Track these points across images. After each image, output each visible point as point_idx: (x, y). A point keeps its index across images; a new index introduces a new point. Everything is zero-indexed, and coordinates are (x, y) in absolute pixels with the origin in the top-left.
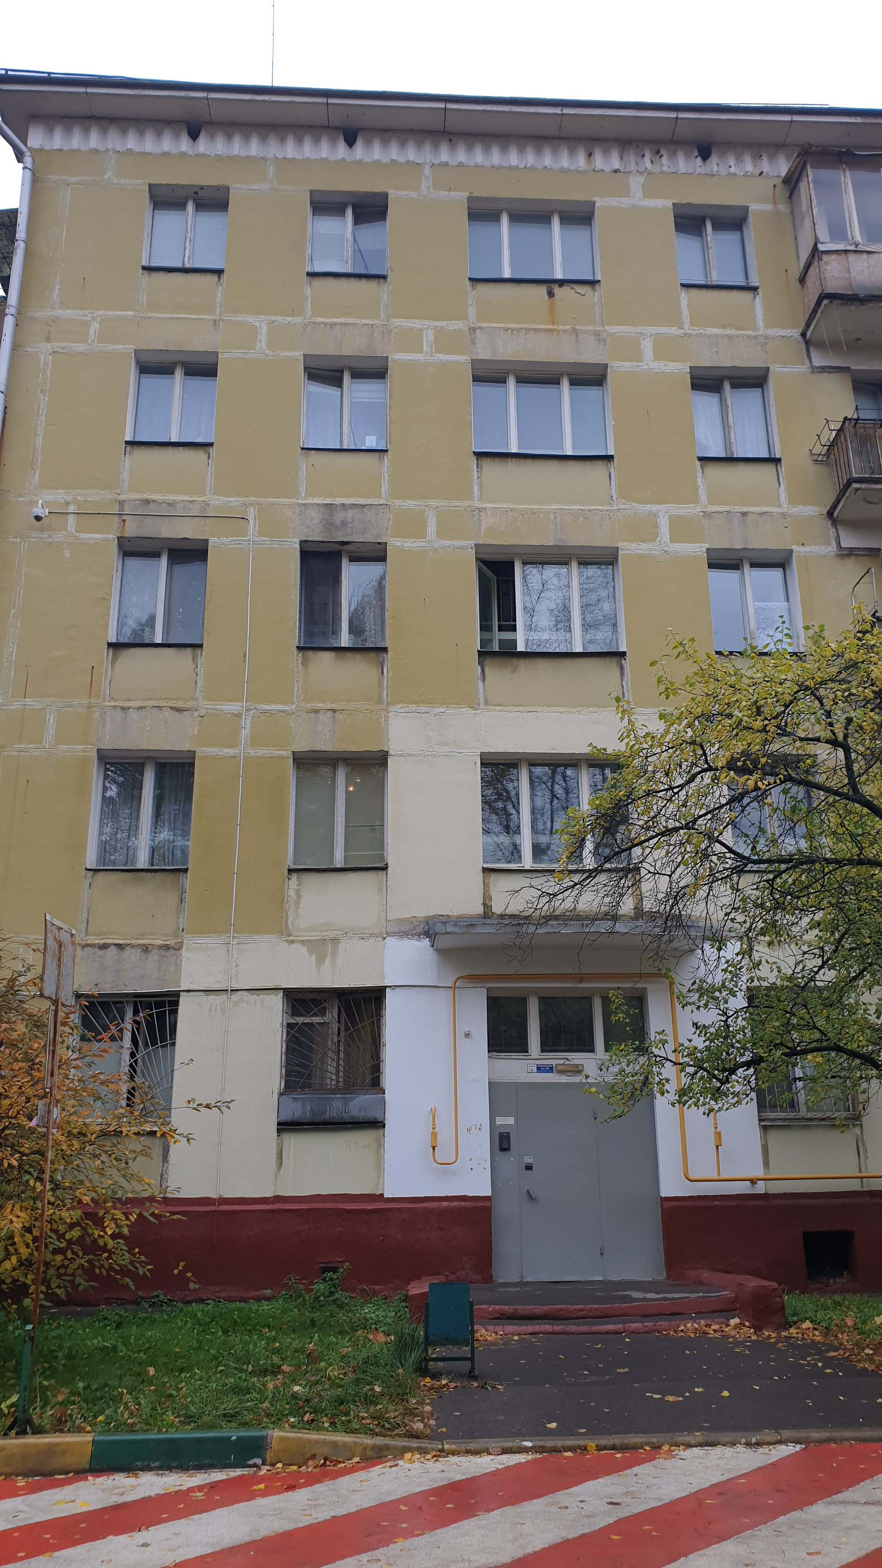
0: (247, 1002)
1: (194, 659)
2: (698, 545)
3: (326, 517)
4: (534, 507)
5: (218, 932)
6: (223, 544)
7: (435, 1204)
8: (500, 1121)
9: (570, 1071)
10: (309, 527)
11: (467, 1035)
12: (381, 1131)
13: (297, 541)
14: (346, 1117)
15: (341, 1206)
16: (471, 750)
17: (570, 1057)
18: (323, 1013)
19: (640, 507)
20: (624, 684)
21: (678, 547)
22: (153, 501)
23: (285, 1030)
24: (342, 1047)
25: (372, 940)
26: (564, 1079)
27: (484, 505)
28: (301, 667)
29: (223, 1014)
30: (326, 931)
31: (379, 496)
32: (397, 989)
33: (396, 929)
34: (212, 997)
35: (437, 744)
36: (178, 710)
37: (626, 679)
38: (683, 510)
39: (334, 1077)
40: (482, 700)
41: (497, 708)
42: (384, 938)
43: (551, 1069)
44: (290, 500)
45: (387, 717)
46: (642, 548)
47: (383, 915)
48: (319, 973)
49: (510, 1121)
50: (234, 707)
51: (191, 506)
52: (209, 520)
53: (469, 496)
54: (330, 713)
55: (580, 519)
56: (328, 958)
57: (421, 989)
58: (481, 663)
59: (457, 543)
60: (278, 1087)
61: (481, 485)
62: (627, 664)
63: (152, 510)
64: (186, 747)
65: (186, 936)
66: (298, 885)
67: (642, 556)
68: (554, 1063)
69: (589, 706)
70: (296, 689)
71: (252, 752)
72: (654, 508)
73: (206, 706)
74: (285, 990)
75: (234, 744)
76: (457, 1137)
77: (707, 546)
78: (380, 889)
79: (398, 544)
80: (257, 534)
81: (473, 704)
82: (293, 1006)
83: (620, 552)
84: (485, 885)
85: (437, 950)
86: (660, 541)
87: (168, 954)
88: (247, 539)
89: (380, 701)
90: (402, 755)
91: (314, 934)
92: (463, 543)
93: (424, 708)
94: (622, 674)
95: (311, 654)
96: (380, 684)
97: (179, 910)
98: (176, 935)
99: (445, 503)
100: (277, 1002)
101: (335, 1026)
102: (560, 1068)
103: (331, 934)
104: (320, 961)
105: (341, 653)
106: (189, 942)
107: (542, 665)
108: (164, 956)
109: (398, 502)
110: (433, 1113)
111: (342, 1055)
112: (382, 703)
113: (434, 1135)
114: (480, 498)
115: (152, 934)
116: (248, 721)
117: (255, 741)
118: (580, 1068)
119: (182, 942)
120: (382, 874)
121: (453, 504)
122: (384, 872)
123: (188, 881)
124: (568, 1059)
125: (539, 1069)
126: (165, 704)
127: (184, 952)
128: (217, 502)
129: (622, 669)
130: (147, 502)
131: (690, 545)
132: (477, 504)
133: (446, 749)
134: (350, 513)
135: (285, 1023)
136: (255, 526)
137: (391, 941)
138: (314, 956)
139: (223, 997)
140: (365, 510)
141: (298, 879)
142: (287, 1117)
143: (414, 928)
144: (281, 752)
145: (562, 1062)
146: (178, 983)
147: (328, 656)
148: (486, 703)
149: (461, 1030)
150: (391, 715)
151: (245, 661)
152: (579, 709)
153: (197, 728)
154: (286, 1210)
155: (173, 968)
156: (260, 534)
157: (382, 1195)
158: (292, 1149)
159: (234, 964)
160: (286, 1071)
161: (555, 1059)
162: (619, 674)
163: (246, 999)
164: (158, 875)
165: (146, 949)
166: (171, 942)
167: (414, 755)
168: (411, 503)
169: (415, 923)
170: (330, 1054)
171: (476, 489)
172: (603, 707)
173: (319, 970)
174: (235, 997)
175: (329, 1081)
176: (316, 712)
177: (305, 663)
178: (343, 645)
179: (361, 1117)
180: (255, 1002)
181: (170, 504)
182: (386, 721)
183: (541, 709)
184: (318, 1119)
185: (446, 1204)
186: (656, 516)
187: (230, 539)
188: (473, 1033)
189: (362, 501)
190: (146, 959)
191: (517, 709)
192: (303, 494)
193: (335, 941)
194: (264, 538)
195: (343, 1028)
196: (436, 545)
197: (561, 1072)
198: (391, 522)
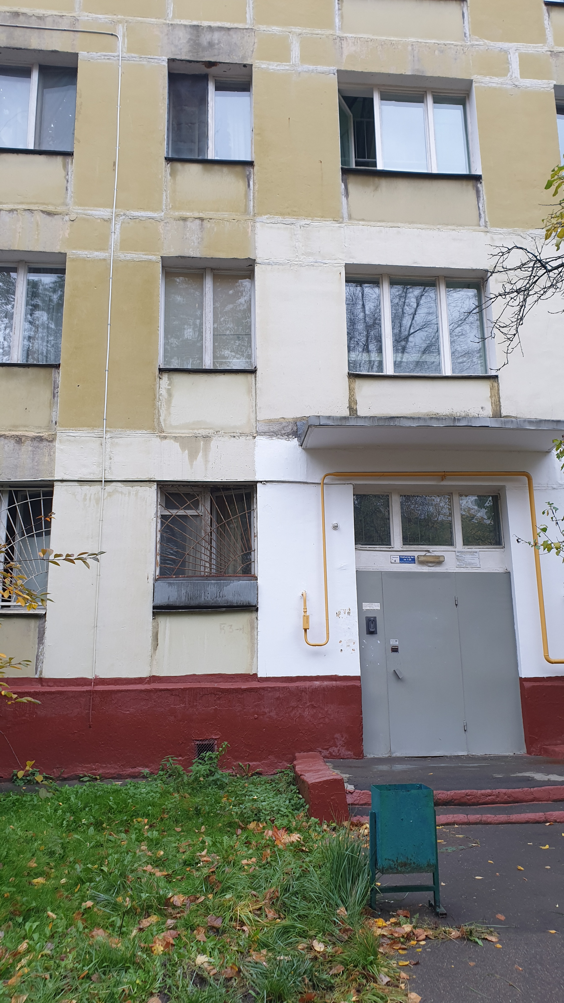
0: (122, 493)
1: (65, 166)
2: (547, 81)
3: (194, 38)
4: (392, 39)
5: (92, 426)
6: (92, 58)
7: (307, 684)
8: (366, 606)
9: (431, 562)
10: (176, 46)
11: (335, 527)
12: (254, 615)
13: (165, 58)
14: (221, 601)
15: (216, 685)
16: (336, 262)
17: (431, 550)
18: (196, 505)
19: (492, 44)
20: (481, 206)
21: (528, 83)
22: (23, 14)
23: (159, 521)
24: (214, 537)
25: (243, 439)
26: (425, 569)
27: (345, 35)
28: (169, 177)
29: (97, 504)
30: (198, 430)
31: (244, 21)
32: (268, 484)
33: (266, 429)
34: (86, 488)
35: (303, 254)
36: (49, 214)
37: (481, 201)
38: (531, 49)
39: (207, 565)
40: (346, 215)
41: (360, 222)
42: (255, 437)
43: (413, 560)
44: (157, 20)
45: (253, 227)
46: (495, 81)
47: (253, 416)
48: (192, 468)
49: (376, 606)
50: (104, 213)
51: (60, 20)
52: (79, 35)
53: (331, 25)
54: (198, 222)
55: (437, 52)
56: (200, 454)
57: (290, 484)
58: (344, 181)
59: (320, 68)
60: (153, 573)
61: (342, 17)
62: (483, 187)
63: (21, 22)
64: (57, 249)
65: (58, 428)
66: (169, 385)
67: (495, 89)
68: (416, 554)
69: (447, 225)
70: (164, 197)
71: (122, 256)
72: (505, 45)
73: (76, 210)
74: (158, 482)
75: (104, 247)
76: (327, 620)
77: (555, 83)
78: (249, 391)
79: (263, 66)
80: (125, 50)
81: (337, 219)
82: (167, 498)
83: (474, 85)
84: (351, 390)
85: (307, 450)
86: (511, 76)
87: (41, 445)
88: (116, 54)
89: (246, 211)
90: (269, 264)
91: (185, 431)
92: (325, 68)
93: (289, 220)
94: (478, 196)
95: (179, 166)
96: (247, 195)
97: (52, 404)
98: (49, 428)
99: (308, 30)
100: (151, 493)
101: (208, 517)
102: (422, 559)
103: (204, 432)
104: (193, 456)
105: (209, 166)
106: (62, 435)
107: (402, 185)
108: (38, 447)
109: (263, 27)
110: (304, 597)
111: (214, 544)
112: (249, 214)
113: (306, 619)
114: (341, 29)
115: (25, 426)
116: (118, 227)
117: (125, 245)
118: (441, 559)
119: (56, 435)
120: (251, 377)
121: (316, 32)
122: (253, 376)
123: (61, 376)
124: (428, 551)
125: (402, 560)
126: (37, 208)
127: (57, 444)
128: (86, 18)
129: (478, 192)
130: (16, 14)
131: (540, 81)
132: (338, 33)
133: (311, 259)
134: (216, 36)
135: (159, 514)
136: (123, 42)
137: (261, 441)
138: (187, 452)
139: (96, 488)
140: (231, 32)
141: (169, 379)
142: (162, 600)
143: (283, 428)
144: (150, 257)
145: (423, 553)
146: (52, 473)
147: (195, 169)
148: (350, 217)
149: (331, 521)
150: (258, 225)
151: (114, 170)
152: (438, 226)
153: (68, 231)
154: (161, 690)
155: (46, 459)
156: (129, 50)
157: (256, 675)
158: (168, 632)
159: (108, 457)
160: (161, 559)
161: (416, 551)
162: (474, 196)
163: (120, 489)
164: (31, 370)
165: (19, 440)
166: (45, 434)
167: (280, 264)
168: (276, 29)
169: (284, 424)
170: (203, 543)
171: (337, 20)
172: (461, 226)
173: (192, 465)
174: (110, 487)
175: (202, 569)
176: (185, 219)
177: (173, 173)
178: (210, 157)
179: (235, 601)
180: (129, 493)
181: (39, 18)
182: (253, 230)
183: (402, 225)
184: (193, 603)
185: (317, 683)
186: (506, 52)
187: (99, 54)
188: (340, 525)
189: (228, 25)
190: (20, 449)
191: (379, 224)
192: (171, 16)
193: (207, 438)
194: (133, 55)
195: (214, 519)
196: (300, 69)
197: (422, 563)
198: (256, 45)
